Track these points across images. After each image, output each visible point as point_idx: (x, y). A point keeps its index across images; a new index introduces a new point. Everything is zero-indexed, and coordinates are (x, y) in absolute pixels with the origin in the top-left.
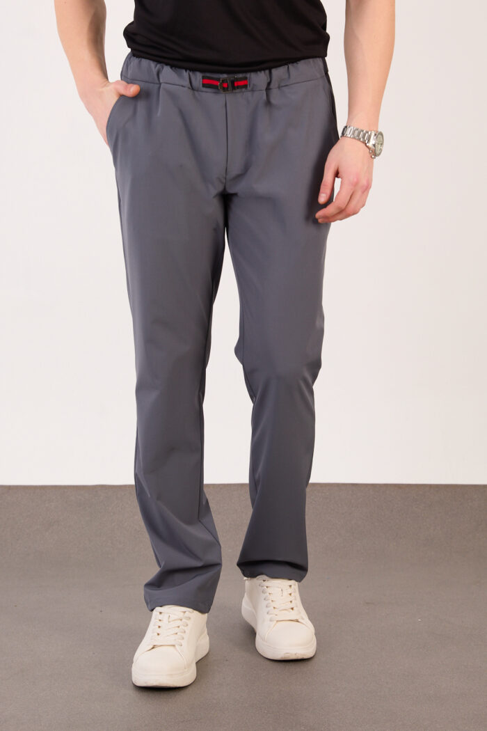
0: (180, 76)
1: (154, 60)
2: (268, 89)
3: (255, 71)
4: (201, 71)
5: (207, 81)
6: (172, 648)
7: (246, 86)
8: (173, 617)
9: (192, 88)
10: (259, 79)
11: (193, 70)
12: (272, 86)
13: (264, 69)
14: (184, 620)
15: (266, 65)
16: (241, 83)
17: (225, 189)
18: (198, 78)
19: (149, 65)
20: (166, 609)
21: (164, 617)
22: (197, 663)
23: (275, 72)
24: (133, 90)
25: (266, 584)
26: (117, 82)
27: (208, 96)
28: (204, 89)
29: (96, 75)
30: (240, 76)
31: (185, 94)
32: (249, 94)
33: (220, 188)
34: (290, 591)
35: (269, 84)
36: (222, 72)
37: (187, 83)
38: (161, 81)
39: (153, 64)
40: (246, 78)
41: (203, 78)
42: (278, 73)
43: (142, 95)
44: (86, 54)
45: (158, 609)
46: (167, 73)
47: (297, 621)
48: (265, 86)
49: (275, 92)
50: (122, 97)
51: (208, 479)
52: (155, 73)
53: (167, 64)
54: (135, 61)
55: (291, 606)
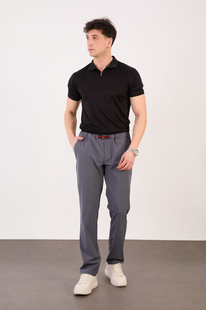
0: (93, 135)
1: (86, 132)
2: (115, 139)
3: (111, 134)
4: (98, 134)
5: (99, 137)
6: (84, 284)
7: (109, 138)
8: (85, 276)
9: (96, 138)
10: (112, 136)
11: (96, 134)
12: (116, 138)
13: (114, 134)
14: (88, 277)
15: (115, 133)
16: (108, 137)
17: (104, 164)
18: (97, 136)
19: (85, 133)
20: (84, 274)
21: (83, 276)
22: (92, 290)
23: (116, 134)
24: (82, 138)
25: (113, 266)
26: (78, 136)
27: (100, 140)
28: (99, 139)
29: (73, 136)
30: (108, 135)
31: (94, 140)
32: (110, 140)
33: (102, 164)
34: (119, 268)
35: (115, 138)
36: (103, 134)
37: (94, 137)
38: (88, 136)
39: (86, 133)
40: (109, 136)
41: (99, 136)
42: (117, 135)
43: (84, 140)
44: (71, 131)
45: (82, 274)
46: (90, 135)
47: (122, 276)
48: (114, 138)
49: (117, 140)
50: (79, 140)
51: (99, 238)
52: (86, 135)
53: (90, 133)
54: (82, 132)
55: (120, 272)
